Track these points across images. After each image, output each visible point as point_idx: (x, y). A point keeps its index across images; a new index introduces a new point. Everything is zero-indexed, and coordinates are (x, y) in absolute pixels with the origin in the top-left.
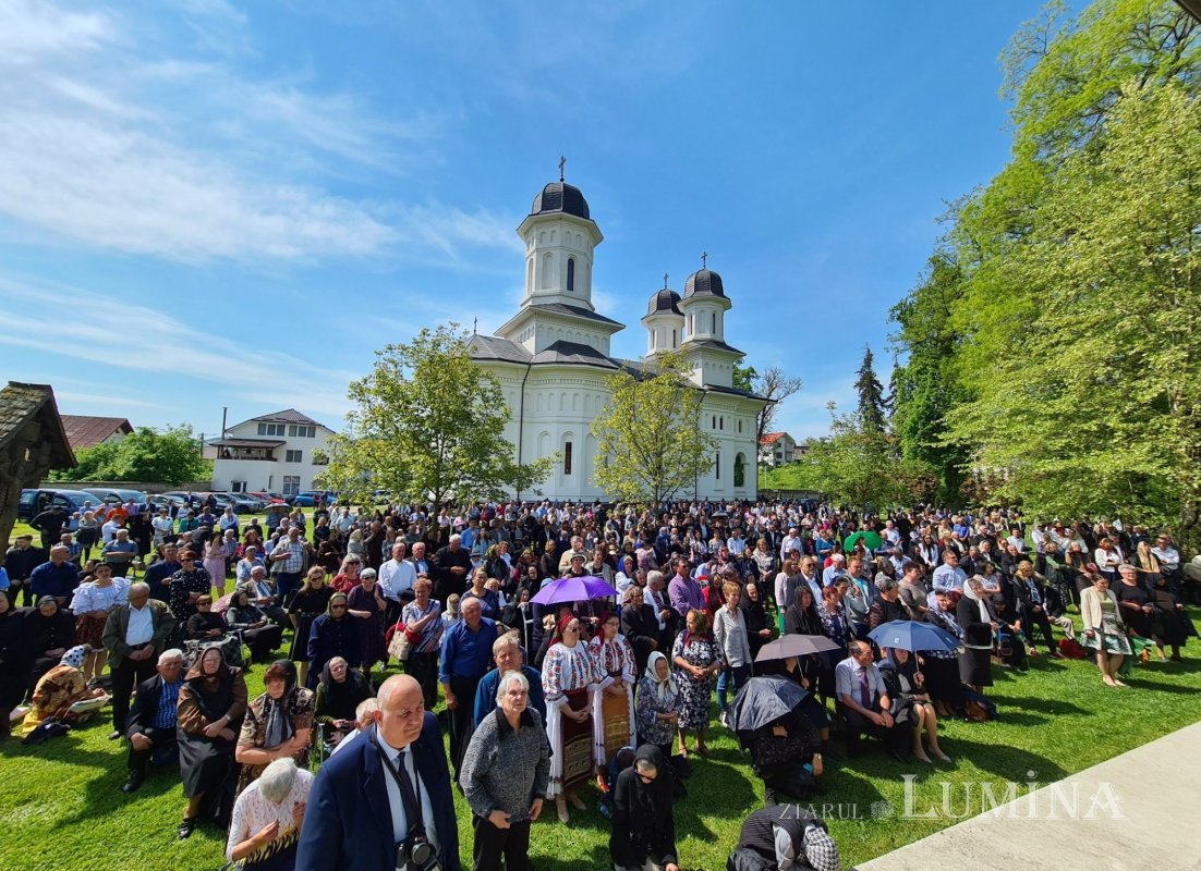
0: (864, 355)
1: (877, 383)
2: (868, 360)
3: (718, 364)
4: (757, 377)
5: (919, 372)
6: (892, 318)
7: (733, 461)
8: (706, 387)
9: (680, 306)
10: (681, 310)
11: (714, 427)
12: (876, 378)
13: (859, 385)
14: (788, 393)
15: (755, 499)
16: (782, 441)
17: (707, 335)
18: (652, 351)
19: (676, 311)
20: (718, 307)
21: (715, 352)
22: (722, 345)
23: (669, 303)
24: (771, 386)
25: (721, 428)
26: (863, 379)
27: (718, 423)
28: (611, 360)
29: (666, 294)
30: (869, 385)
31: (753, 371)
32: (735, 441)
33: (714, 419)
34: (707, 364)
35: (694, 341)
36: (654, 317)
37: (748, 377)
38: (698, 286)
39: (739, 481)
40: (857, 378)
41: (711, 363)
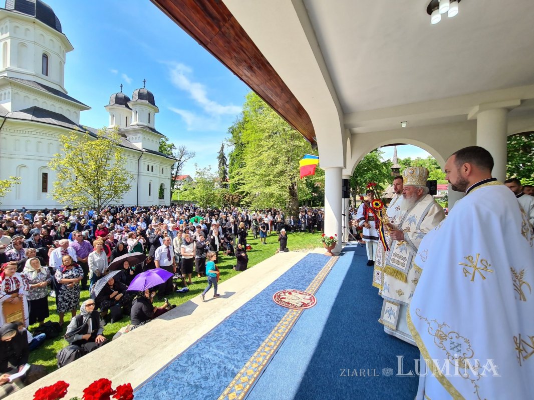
0: (221, 146)
1: (225, 157)
2: (222, 148)
3: (151, 139)
4: (175, 149)
5: (237, 155)
6: (229, 131)
7: (159, 187)
8: (143, 150)
9: (129, 104)
10: (130, 107)
11: (148, 170)
12: (225, 156)
13: (219, 158)
14: (189, 158)
15: (169, 205)
16: (187, 179)
17: (146, 124)
18: (113, 126)
19: (127, 107)
20: (152, 111)
21: (149, 133)
22: (153, 130)
23: (122, 101)
24: (182, 153)
25: (152, 171)
26: (220, 155)
27: (150, 168)
28: (81, 127)
29: (121, 95)
30: (222, 159)
31: (173, 145)
32: (160, 178)
33: (148, 166)
34: (144, 138)
35: (138, 125)
36: (112, 107)
37: (171, 148)
38: (141, 96)
39: (161, 196)
40: (218, 155)
41: (147, 138)
